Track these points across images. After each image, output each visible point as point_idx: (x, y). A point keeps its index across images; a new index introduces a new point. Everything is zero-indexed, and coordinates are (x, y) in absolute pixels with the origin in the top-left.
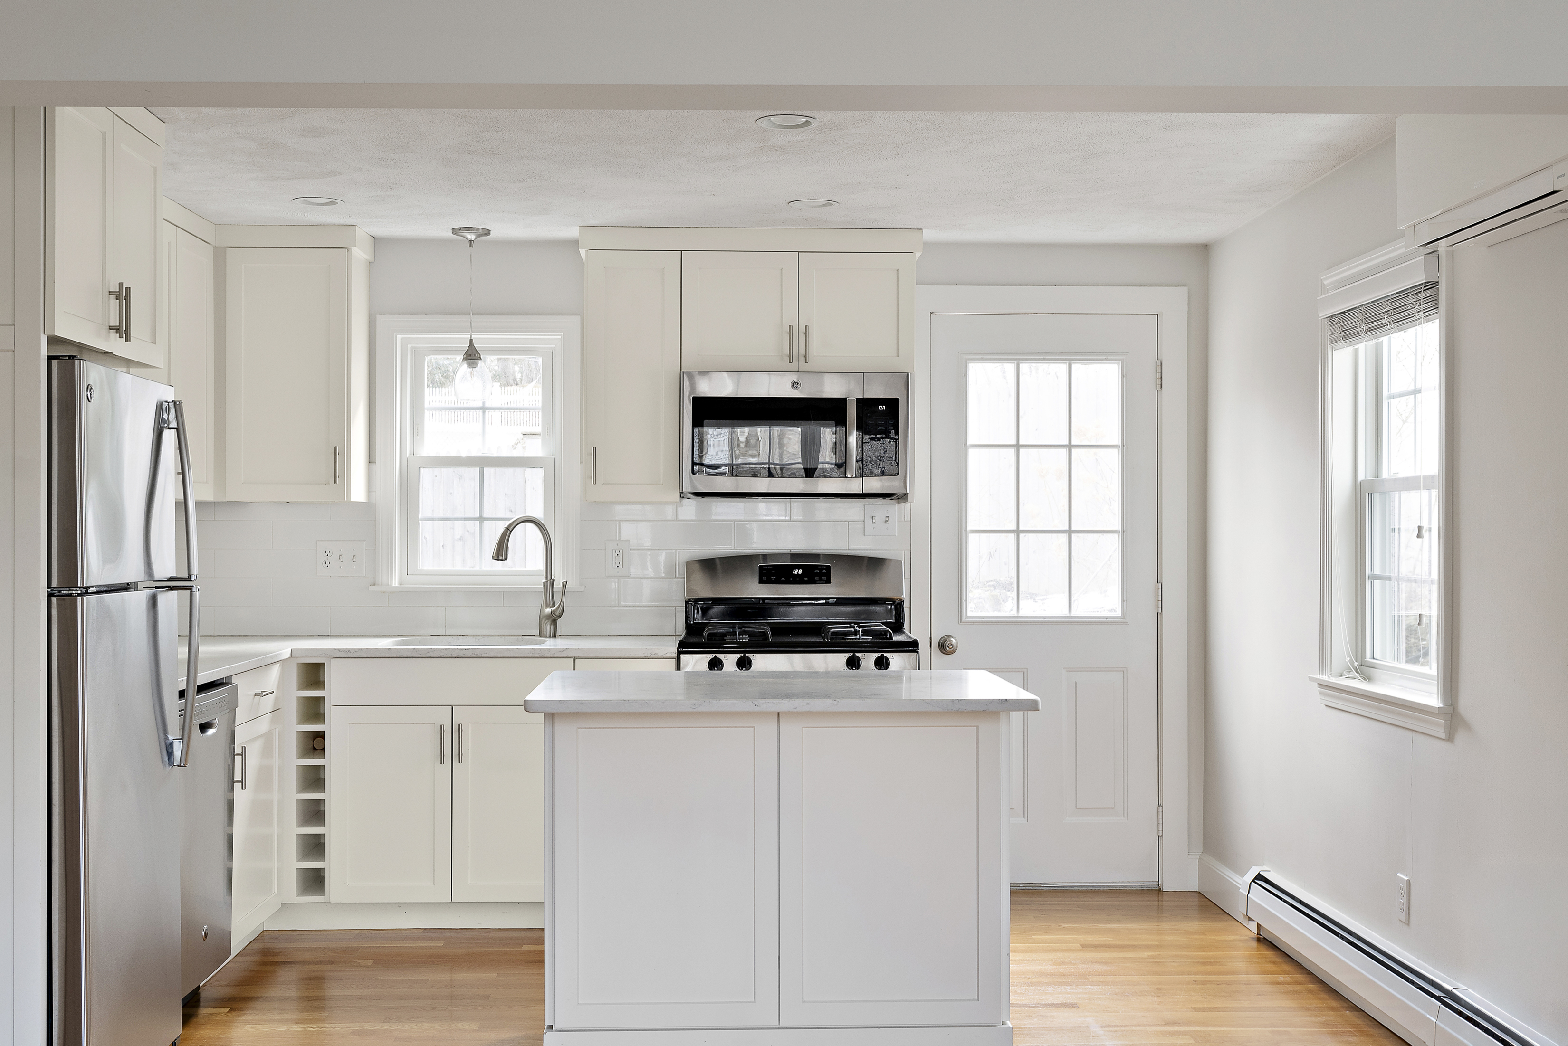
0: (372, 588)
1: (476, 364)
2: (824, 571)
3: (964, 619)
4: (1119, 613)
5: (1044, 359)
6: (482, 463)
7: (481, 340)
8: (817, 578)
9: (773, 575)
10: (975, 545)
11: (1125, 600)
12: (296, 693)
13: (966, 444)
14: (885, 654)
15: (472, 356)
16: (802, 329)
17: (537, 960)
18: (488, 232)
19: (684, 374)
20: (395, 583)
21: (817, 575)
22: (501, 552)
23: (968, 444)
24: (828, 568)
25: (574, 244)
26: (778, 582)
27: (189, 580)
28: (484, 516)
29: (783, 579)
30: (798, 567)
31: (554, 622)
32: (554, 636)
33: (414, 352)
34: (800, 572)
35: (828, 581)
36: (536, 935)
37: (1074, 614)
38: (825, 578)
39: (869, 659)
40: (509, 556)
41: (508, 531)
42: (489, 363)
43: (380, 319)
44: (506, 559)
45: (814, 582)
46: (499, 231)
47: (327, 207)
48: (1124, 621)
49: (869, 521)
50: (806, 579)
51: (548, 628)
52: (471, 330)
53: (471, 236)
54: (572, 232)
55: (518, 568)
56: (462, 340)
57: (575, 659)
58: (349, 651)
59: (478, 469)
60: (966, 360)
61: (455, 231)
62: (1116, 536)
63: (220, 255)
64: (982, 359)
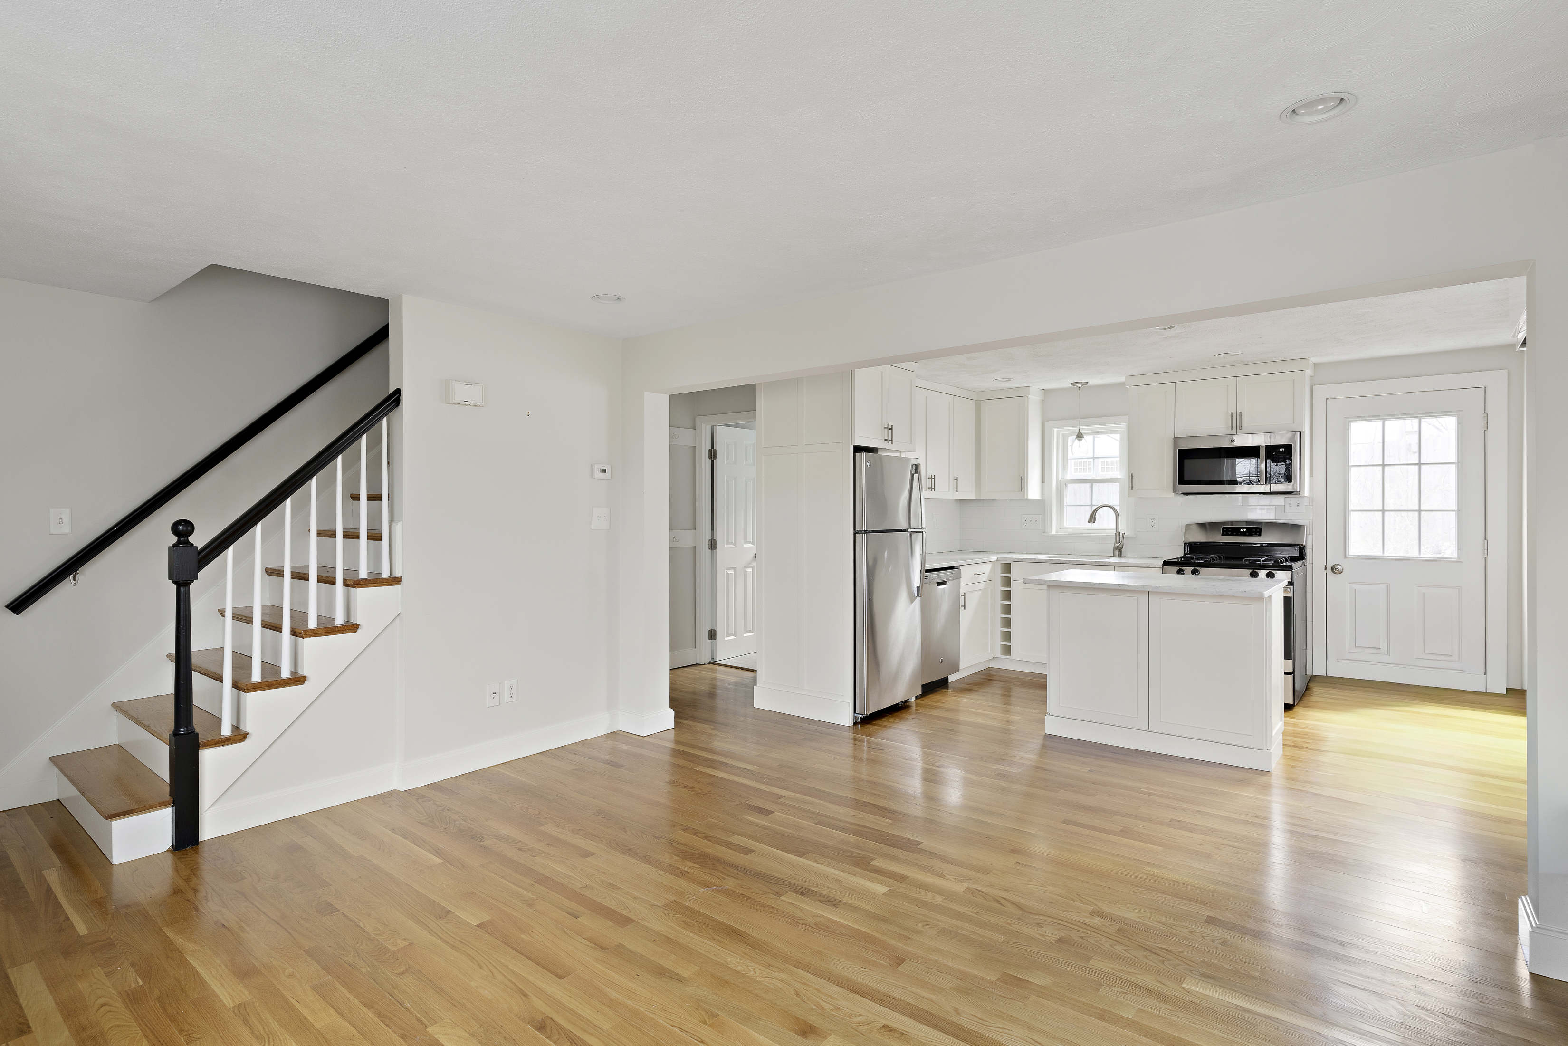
0: (1043, 534)
1: (1082, 440)
2: (1258, 530)
3: (1347, 556)
4: (1455, 556)
5: (1402, 418)
6: (1092, 481)
7: (1083, 429)
8: (1254, 533)
9: (1230, 531)
10: (1355, 519)
11: (1459, 549)
12: (999, 575)
13: (1348, 465)
14: (1273, 571)
15: (1080, 436)
16: (1238, 413)
17: (1044, 687)
18: (1087, 383)
19: (1176, 440)
20: (1054, 532)
21: (1254, 532)
22: (1092, 519)
23: (1350, 465)
24: (1261, 529)
25: (1122, 384)
26: (1232, 535)
27: (921, 529)
28: (1093, 504)
29: (1235, 534)
30: (1244, 528)
31: (1120, 551)
32: (1120, 557)
33: (1063, 435)
34: (1245, 530)
35: (1260, 535)
36: (1044, 677)
37: (1422, 555)
38: (1258, 533)
39: (1262, 573)
40: (1095, 522)
41: (1096, 510)
42: (1088, 439)
43: (1047, 423)
44: (1094, 523)
45: (1252, 535)
46: (1092, 381)
47: (1007, 382)
48: (1459, 560)
49: (1287, 506)
50: (1247, 534)
51: (1117, 553)
52: (1080, 425)
53: (1080, 386)
54: (1122, 379)
55: (1101, 527)
56: (1075, 430)
57: (1114, 566)
58: (1019, 559)
59: (1090, 484)
60: (1349, 421)
61: (1072, 384)
62: (1454, 513)
63: (978, 403)
64: (1359, 420)
